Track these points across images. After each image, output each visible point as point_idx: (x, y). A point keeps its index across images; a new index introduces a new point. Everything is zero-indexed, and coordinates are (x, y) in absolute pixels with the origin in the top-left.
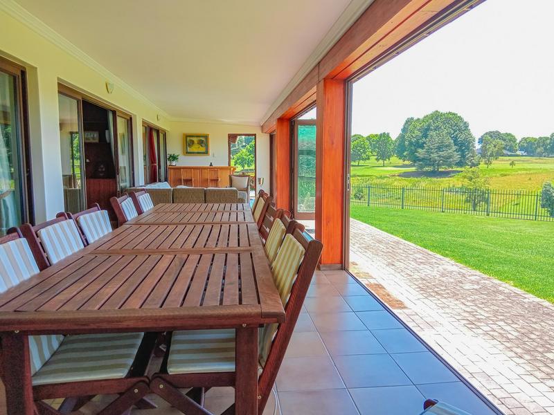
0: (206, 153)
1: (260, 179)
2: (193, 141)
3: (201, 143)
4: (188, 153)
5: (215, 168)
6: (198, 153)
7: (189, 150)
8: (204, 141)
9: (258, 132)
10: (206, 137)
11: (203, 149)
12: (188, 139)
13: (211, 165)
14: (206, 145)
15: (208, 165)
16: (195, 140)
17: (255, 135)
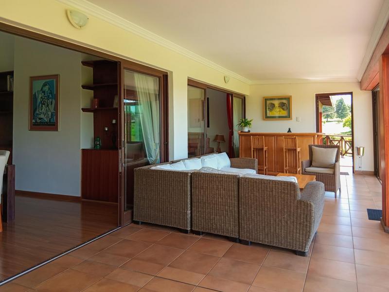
0: (289, 117)
1: (358, 149)
2: (274, 104)
3: (282, 106)
4: (267, 117)
5: (293, 135)
6: (280, 117)
7: (269, 114)
8: (286, 104)
9: (356, 90)
10: (289, 99)
11: (284, 113)
12: (268, 102)
13: (289, 131)
14: (288, 109)
15: (286, 131)
16: (276, 103)
17: (351, 93)
